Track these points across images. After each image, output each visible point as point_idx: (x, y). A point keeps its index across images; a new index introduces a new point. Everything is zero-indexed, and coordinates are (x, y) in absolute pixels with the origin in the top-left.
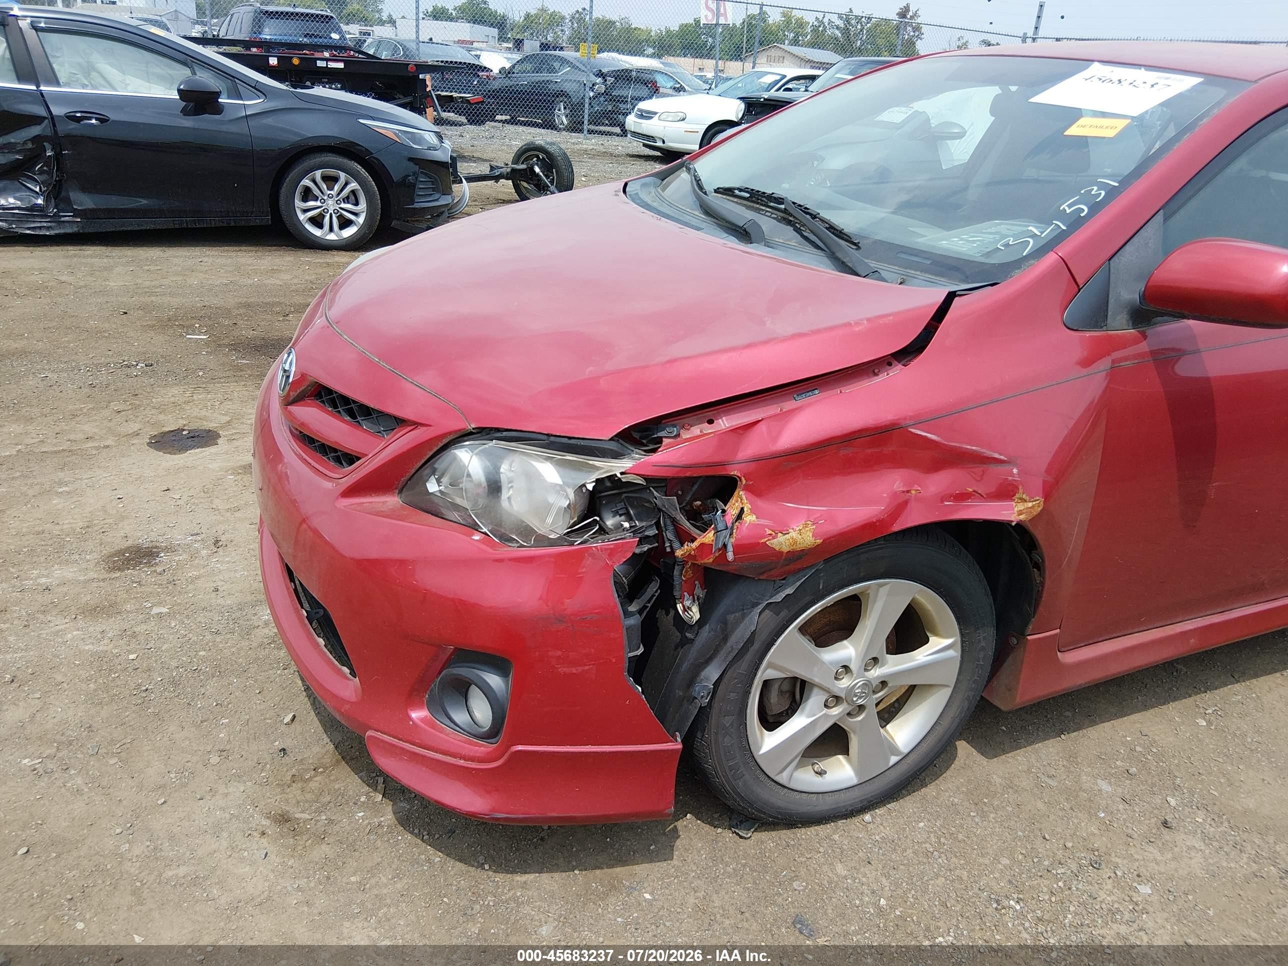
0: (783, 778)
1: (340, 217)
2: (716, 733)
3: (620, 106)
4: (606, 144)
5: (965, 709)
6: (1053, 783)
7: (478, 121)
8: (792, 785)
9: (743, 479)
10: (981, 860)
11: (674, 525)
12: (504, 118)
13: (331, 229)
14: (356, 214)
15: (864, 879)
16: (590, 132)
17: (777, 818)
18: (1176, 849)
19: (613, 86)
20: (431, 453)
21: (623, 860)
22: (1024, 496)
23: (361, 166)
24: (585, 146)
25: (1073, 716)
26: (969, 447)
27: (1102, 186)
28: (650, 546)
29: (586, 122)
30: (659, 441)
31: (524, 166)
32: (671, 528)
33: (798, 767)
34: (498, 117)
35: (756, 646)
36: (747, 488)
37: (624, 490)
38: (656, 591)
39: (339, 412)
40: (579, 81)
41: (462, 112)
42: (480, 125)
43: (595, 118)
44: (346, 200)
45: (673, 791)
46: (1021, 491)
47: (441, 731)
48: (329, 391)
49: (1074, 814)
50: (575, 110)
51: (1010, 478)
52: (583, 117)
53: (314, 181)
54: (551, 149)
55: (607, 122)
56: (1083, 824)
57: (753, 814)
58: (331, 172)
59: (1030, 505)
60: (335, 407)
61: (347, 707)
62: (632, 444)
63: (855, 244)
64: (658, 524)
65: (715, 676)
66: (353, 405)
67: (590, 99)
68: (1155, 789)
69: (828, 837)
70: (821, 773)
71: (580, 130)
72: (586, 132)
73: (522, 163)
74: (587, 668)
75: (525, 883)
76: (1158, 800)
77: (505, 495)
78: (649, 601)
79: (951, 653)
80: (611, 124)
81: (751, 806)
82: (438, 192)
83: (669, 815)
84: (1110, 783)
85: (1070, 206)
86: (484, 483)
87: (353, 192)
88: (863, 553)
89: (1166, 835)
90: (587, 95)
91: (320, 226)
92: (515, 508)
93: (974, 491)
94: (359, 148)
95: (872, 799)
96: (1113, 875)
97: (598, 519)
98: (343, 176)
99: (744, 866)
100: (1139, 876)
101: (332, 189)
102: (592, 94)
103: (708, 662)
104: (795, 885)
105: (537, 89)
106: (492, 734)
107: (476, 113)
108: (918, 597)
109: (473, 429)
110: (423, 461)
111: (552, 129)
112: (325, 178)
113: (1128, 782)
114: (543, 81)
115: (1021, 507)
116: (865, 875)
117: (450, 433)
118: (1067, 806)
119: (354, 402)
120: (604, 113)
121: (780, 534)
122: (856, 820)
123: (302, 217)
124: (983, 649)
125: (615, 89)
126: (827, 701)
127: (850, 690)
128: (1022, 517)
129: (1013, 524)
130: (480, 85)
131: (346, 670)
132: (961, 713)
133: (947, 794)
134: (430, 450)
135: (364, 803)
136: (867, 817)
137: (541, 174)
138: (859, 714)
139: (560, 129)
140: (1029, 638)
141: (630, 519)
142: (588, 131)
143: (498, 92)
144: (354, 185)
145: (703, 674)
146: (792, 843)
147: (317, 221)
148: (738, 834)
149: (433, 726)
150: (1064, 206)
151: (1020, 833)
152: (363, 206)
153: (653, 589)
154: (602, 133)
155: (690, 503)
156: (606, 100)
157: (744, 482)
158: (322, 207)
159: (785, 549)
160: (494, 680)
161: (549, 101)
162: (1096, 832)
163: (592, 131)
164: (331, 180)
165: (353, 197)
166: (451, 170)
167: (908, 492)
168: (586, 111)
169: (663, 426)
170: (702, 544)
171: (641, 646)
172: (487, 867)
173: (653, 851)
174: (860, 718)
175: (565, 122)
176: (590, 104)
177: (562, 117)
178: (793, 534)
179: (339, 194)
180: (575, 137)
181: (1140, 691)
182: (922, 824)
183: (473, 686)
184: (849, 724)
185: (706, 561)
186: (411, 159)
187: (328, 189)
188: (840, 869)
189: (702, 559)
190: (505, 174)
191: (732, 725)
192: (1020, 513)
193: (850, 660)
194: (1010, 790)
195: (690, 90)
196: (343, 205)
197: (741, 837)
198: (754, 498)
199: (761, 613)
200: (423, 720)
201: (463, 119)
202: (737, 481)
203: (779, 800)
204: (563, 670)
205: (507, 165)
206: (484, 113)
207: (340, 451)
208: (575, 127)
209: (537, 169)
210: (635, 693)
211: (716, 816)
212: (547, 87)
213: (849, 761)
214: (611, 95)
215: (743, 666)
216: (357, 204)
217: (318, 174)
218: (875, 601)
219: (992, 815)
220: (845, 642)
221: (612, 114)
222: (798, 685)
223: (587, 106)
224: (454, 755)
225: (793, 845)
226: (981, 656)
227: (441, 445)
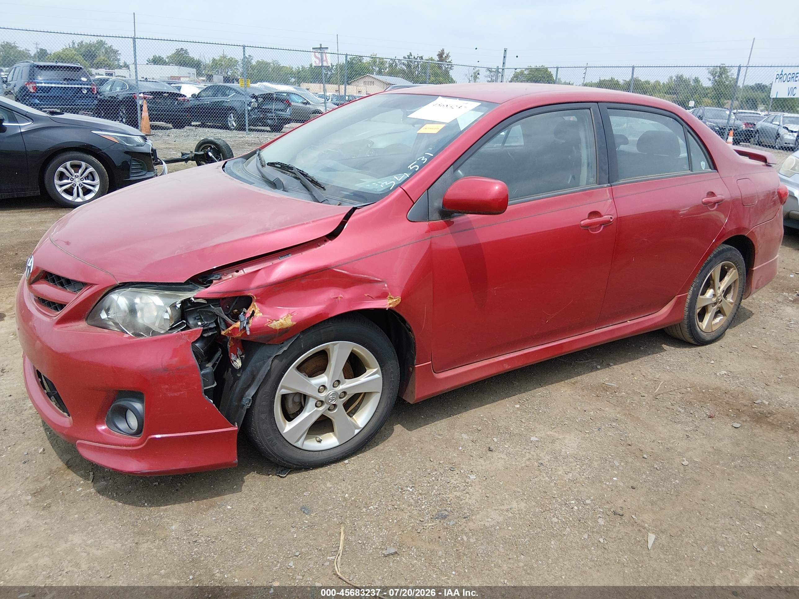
0: (299, 444)
1: (84, 188)
2: (258, 423)
3: (267, 114)
4: (260, 137)
5: (389, 402)
6: (440, 437)
7: (179, 127)
8: (304, 448)
9: (255, 297)
10: (398, 473)
11: (225, 322)
12: (198, 123)
13: (78, 195)
14: (93, 186)
15: (340, 487)
16: (250, 130)
17: (298, 465)
18: (492, 459)
19: (262, 103)
20: (99, 298)
21: (218, 494)
22: (392, 297)
23: (95, 157)
24: (247, 139)
25: (458, 408)
26: (363, 276)
27: (426, 156)
28: (213, 333)
29: (247, 125)
30: (211, 282)
31: (202, 153)
32: (223, 323)
33: (306, 439)
34: (193, 123)
35: (273, 377)
36: (257, 301)
37: (198, 307)
38: (220, 355)
39: (56, 284)
40: (241, 101)
41: (168, 121)
42: (180, 128)
43: (253, 122)
44: (87, 178)
45: (236, 451)
46: (390, 294)
47: (113, 434)
48: (51, 274)
49: (447, 449)
50: (240, 118)
51: (384, 289)
52: (245, 122)
53: (66, 168)
54: (218, 142)
55: (260, 124)
56: (450, 453)
57: (285, 464)
58: (76, 162)
59: (395, 300)
60: (54, 282)
61: (66, 430)
62: (198, 284)
63: (322, 188)
64: (216, 322)
65: (253, 393)
66: (62, 280)
67: (248, 111)
68: (489, 435)
69: (326, 472)
70: (320, 441)
71: (244, 130)
72: (247, 131)
73: (201, 151)
74: (182, 392)
75: (166, 509)
76: (489, 440)
77: (139, 314)
78: (217, 360)
79: (377, 376)
80: (262, 126)
81: (283, 460)
82: (145, 170)
83: (235, 464)
84: (468, 435)
85: (412, 166)
86: (127, 309)
87: (91, 173)
88: (322, 329)
89: (489, 454)
90: (246, 109)
91: (71, 194)
92: (145, 321)
93: (368, 296)
94: (94, 148)
95: (347, 452)
96: (459, 473)
97: (185, 321)
98: (84, 164)
99: (281, 489)
100: (471, 472)
101: (78, 172)
102: (250, 108)
103: (249, 387)
104: (305, 494)
105: (214, 106)
106: (139, 432)
107: (180, 122)
108: (355, 349)
109: (120, 284)
110: (96, 302)
111: (226, 129)
112: (73, 166)
113: (476, 433)
114: (218, 102)
115: (390, 301)
116: (341, 486)
117: (108, 287)
118: (445, 446)
119: (63, 278)
120: (257, 119)
121: (274, 321)
122: (340, 464)
123: (59, 190)
124: (392, 373)
125: (263, 105)
126: (316, 404)
127: (327, 397)
128: (391, 306)
129: (387, 309)
130: (178, 105)
131: (66, 414)
132: (387, 405)
133: (388, 447)
134: (99, 296)
135: (82, 484)
136: (346, 461)
137: (213, 157)
138: (334, 409)
139: (231, 129)
140: (416, 366)
141: (201, 320)
142: (249, 130)
143: (190, 109)
144: (91, 169)
145: (247, 393)
146: (307, 476)
147: (69, 192)
148: (279, 476)
149: (110, 433)
150: (410, 166)
151: (419, 460)
152: (97, 181)
153: (218, 354)
154: (256, 130)
155: (232, 311)
156: (258, 111)
157: (255, 298)
158: (71, 183)
159: (278, 328)
160: (138, 406)
161: (223, 113)
162: (456, 456)
163: (251, 130)
164: (76, 167)
165: (91, 176)
166: (152, 157)
167: (337, 298)
168: (247, 118)
169: (213, 275)
170: (234, 328)
171: (215, 383)
172: (146, 504)
173: (235, 488)
174: (335, 411)
175: (235, 125)
176: (248, 114)
177: (232, 121)
178: (281, 321)
179: (82, 175)
180: (241, 134)
181: (493, 395)
182: (373, 462)
183: (129, 410)
184: (330, 414)
185: (237, 336)
186: (127, 153)
187: (75, 172)
188: (329, 485)
189: (235, 335)
190: (191, 157)
191: (266, 418)
192: (390, 304)
193: (325, 383)
194: (419, 443)
195: (312, 103)
196: (85, 181)
197: (281, 477)
198: (261, 305)
199: (272, 361)
200: (104, 430)
201: (170, 125)
202: (252, 298)
203: (298, 455)
204: (170, 394)
205: (192, 152)
206: (182, 122)
207: (57, 303)
208: (241, 128)
209: (210, 154)
210: (210, 404)
211: (270, 470)
212: (221, 105)
213: (335, 435)
214: (261, 108)
215: (268, 388)
216: (93, 180)
217: (68, 164)
218: (333, 352)
219: (408, 454)
220: (323, 374)
221: (262, 119)
222: (302, 397)
223: (247, 115)
224: (120, 445)
225: (307, 478)
226: (392, 376)
227: (104, 293)
